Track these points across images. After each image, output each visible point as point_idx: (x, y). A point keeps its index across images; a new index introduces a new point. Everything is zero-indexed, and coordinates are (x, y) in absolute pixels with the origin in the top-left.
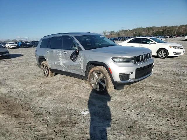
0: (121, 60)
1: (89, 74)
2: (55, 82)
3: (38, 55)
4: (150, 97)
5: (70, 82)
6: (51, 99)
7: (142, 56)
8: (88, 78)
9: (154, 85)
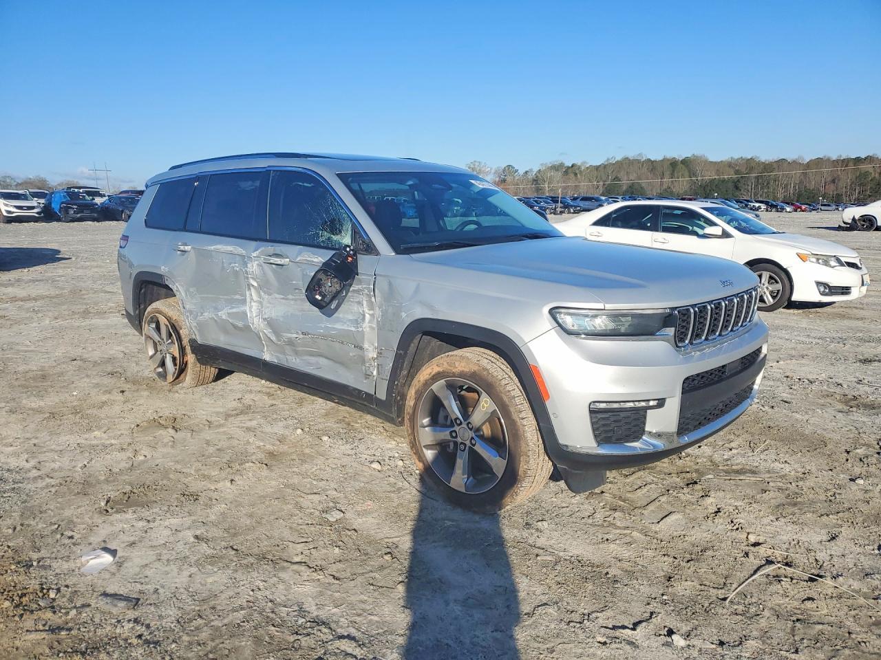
0: (601, 323)
1: (412, 393)
2: (213, 419)
3: (131, 265)
4: (752, 539)
5: (301, 423)
6: (180, 535)
7: (718, 306)
8: (401, 409)
9: (756, 460)
